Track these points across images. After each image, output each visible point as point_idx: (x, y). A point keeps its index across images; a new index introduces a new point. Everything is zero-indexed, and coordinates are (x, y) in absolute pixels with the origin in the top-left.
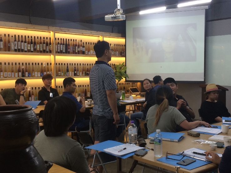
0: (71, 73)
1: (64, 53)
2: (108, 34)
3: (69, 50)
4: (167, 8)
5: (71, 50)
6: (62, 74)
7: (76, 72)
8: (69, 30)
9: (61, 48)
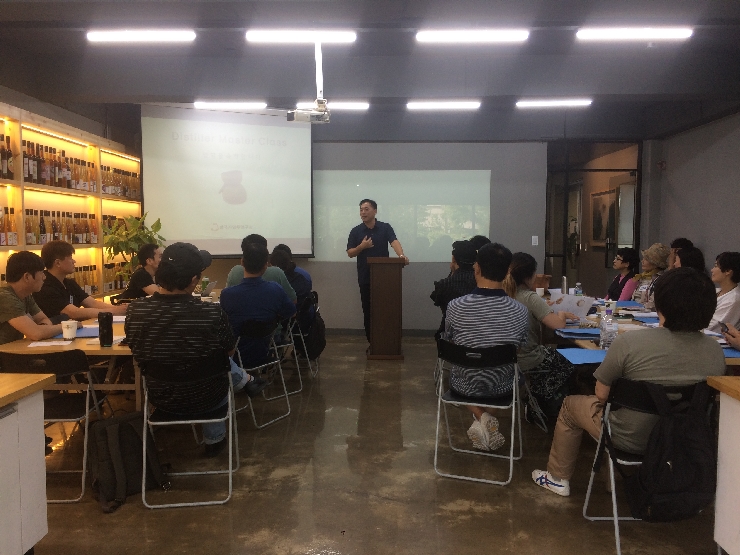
0: (48, 235)
1: (34, 181)
2: (105, 141)
3: (44, 176)
4: (269, 106)
5: (46, 175)
6: (34, 238)
7: (56, 235)
8: (45, 122)
9: (31, 167)
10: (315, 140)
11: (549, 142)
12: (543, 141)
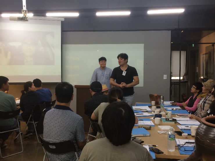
4: (34, 15)
10: (63, 31)
11: (172, 30)
12: (169, 30)
